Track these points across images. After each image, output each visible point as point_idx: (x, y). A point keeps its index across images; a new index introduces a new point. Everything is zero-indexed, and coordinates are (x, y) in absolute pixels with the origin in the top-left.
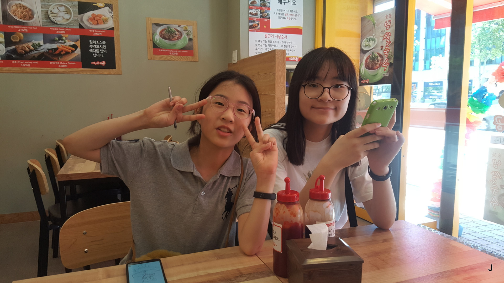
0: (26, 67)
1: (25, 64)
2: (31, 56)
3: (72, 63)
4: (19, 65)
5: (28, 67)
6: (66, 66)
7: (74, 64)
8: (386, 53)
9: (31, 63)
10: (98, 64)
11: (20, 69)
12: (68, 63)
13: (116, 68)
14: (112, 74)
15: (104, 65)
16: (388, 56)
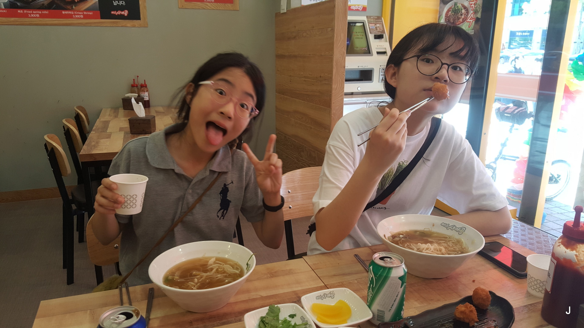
0: (35, 17)
1: (33, 13)
2: (40, 4)
3: (89, 13)
4: (26, 16)
5: (36, 17)
6: (82, 16)
7: (91, 13)
8: (473, 5)
9: (40, 12)
10: (119, 14)
11: (27, 20)
12: (84, 12)
13: (141, 19)
14: (137, 26)
15: (126, 15)
16: (475, 9)
